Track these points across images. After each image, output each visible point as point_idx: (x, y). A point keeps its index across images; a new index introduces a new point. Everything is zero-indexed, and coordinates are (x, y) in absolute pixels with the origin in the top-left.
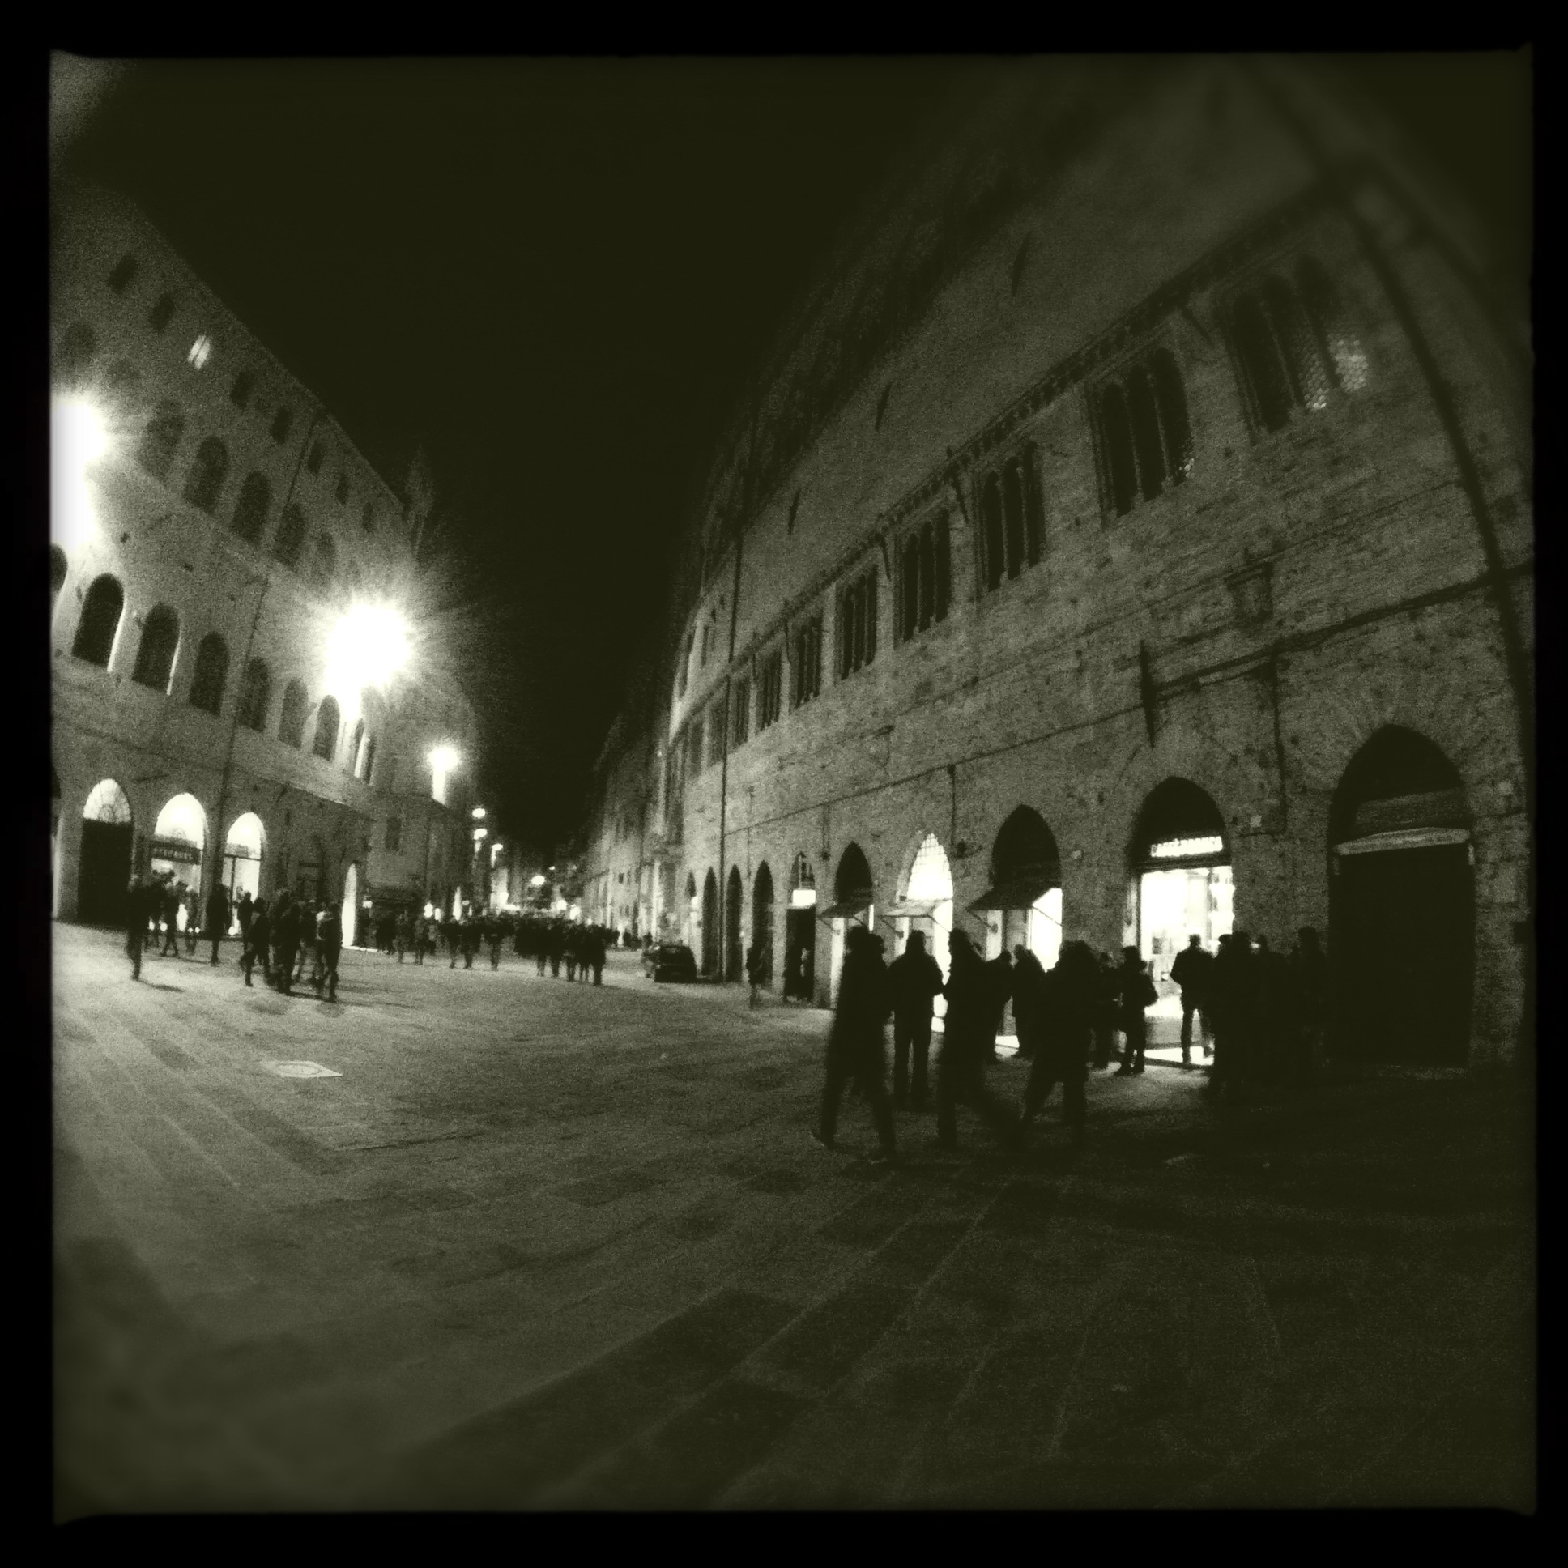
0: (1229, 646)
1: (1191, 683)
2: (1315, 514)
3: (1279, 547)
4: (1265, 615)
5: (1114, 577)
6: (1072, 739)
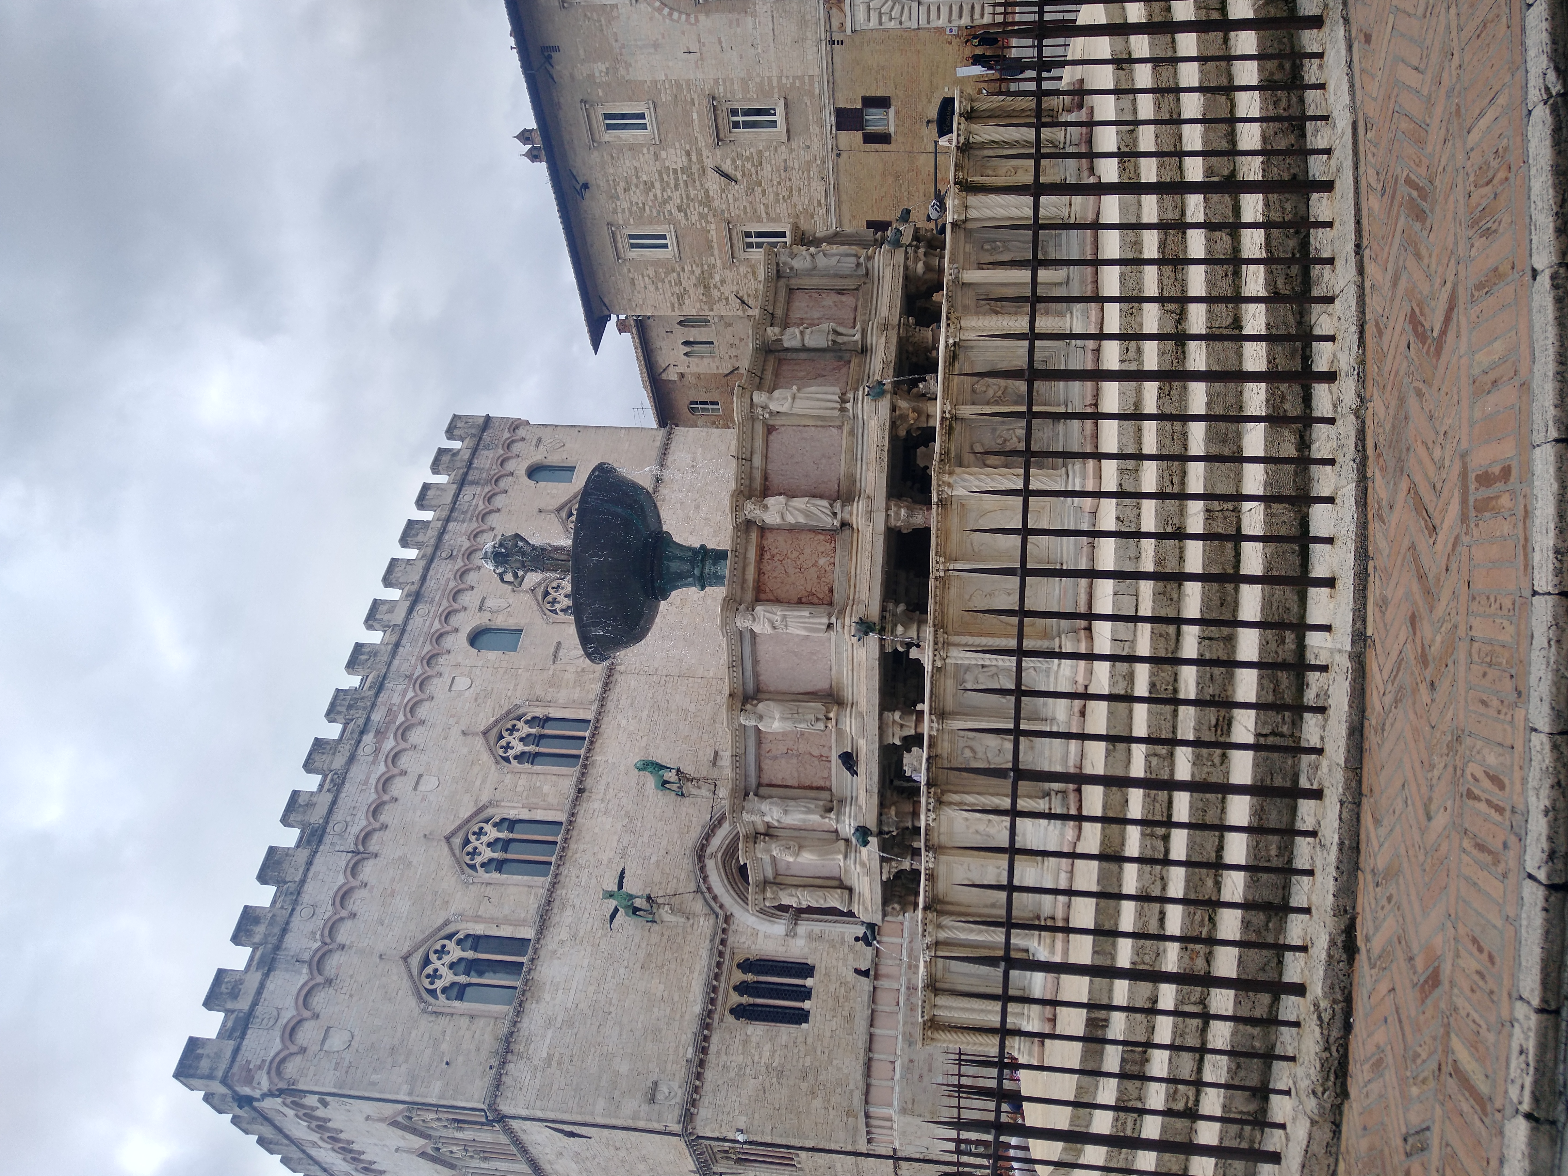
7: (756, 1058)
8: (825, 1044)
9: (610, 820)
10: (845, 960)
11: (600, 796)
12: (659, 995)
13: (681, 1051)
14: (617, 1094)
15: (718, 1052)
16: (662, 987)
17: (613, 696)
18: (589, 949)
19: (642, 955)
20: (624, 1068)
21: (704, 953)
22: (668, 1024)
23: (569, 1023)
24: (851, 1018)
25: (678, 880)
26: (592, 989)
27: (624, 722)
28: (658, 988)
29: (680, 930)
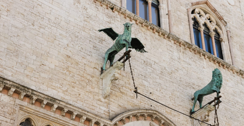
9: (168, 60)
19: (77, 58)
29: (96, 90)
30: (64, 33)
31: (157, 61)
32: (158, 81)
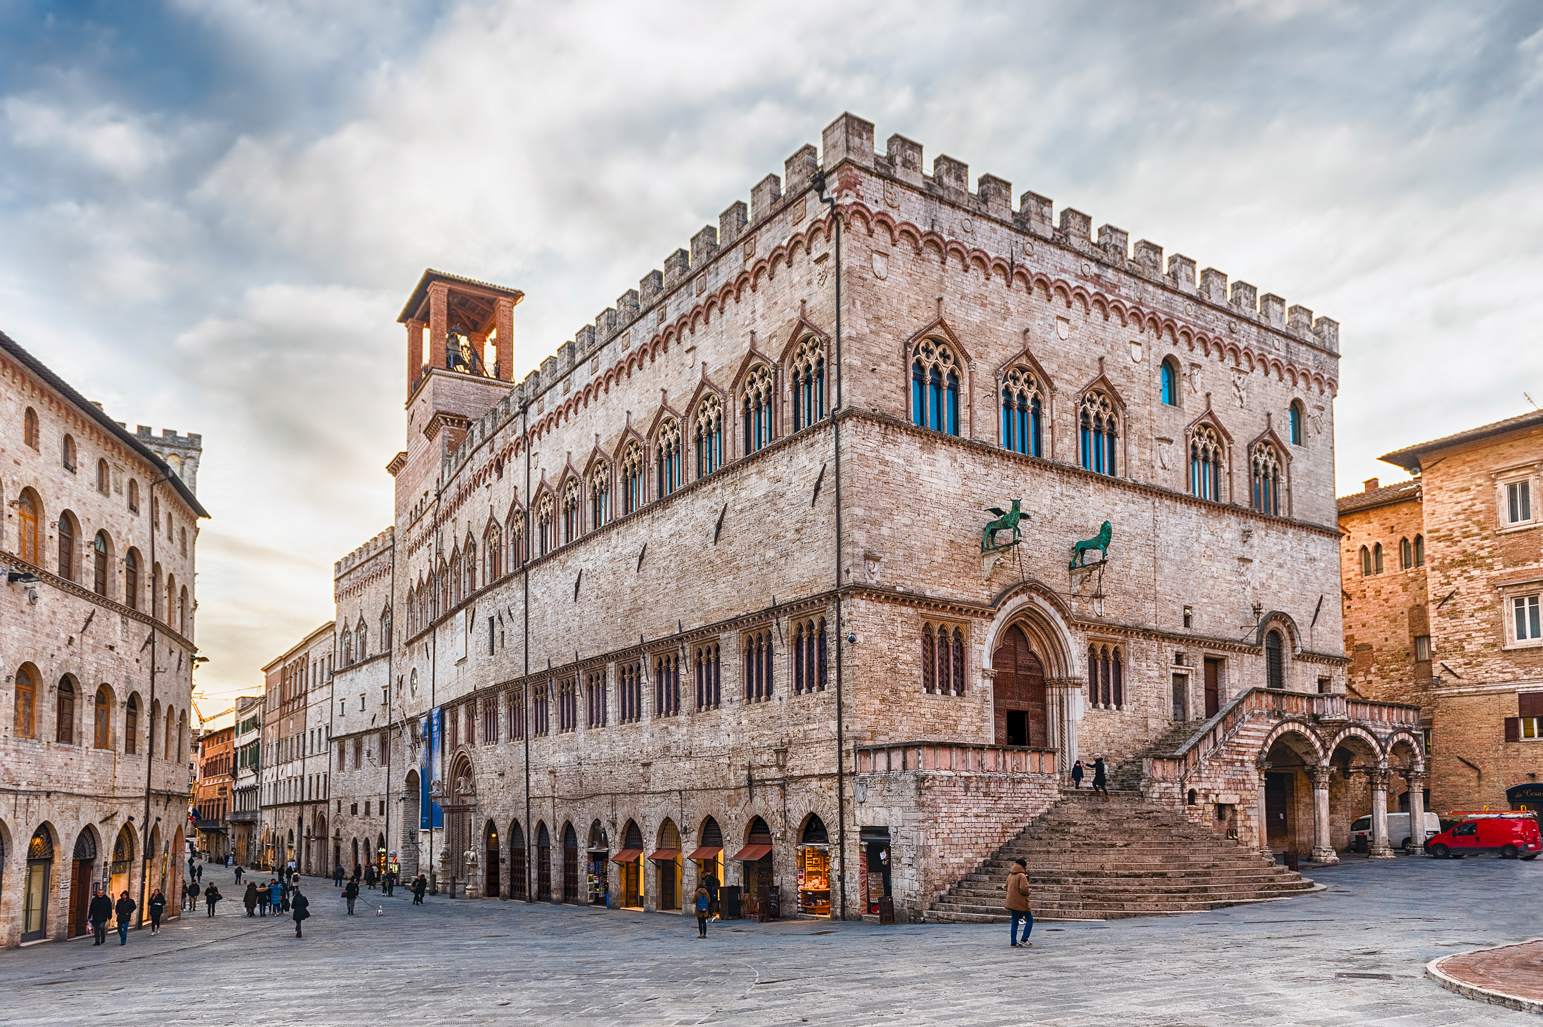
0: (773, 773)
1: (763, 782)
2: (801, 735)
3: (790, 742)
4: (784, 766)
5: (742, 731)
6: (726, 793)
7: (901, 649)
8: (916, 709)
9: (1049, 502)
10: (971, 723)
11: (1065, 493)
12: (935, 558)
13: (900, 581)
14: (868, 526)
15: (901, 615)
16: (940, 560)
17: (1137, 497)
18: (960, 492)
19: (959, 540)
20: (885, 531)
21: (965, 597)
22: (916, 568)
23: (909, 480)
24: (935, 731)
25: (1012, 569)
26: (934, 497)
27: (1118, 509)
28: (940, 556)
29: (978, 574)
30: (945, 512)
31: (1037, 509)
32: (1038, 537)
